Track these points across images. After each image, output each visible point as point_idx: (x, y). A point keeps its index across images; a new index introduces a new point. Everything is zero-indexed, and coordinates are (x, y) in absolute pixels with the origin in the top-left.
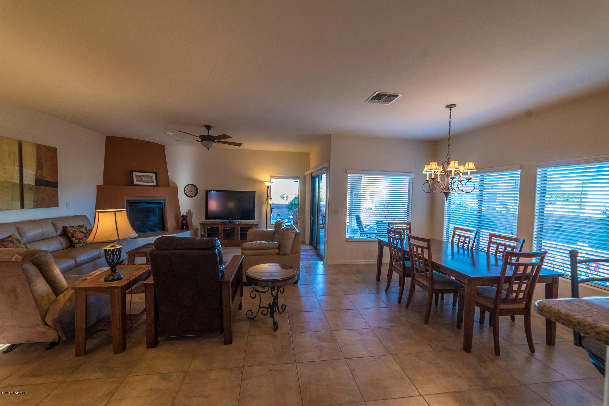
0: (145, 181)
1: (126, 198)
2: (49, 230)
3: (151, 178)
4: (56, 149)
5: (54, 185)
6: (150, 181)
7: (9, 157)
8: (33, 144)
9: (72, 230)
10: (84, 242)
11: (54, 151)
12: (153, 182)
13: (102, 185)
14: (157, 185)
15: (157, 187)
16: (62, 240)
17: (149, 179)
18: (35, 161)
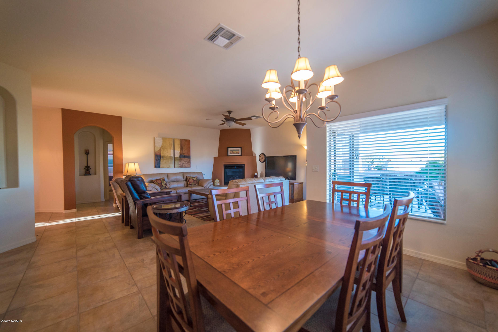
0: (235, 153)
1: (223, 164)
2: (180, 177)
3: (238, 151)
4: (190, 140)
5: (189, 157)
6: (238, 153)
7: (169, 146)
8: (179, 139)
9: (189, 178)
10: (192, 185)
11: (188, 141)
12: (239, 154)
13: (217, 156)
14: (241, 155)
15: (241, 156)
16: (185, 182)
17: (237, 152)
18: (180, 147)
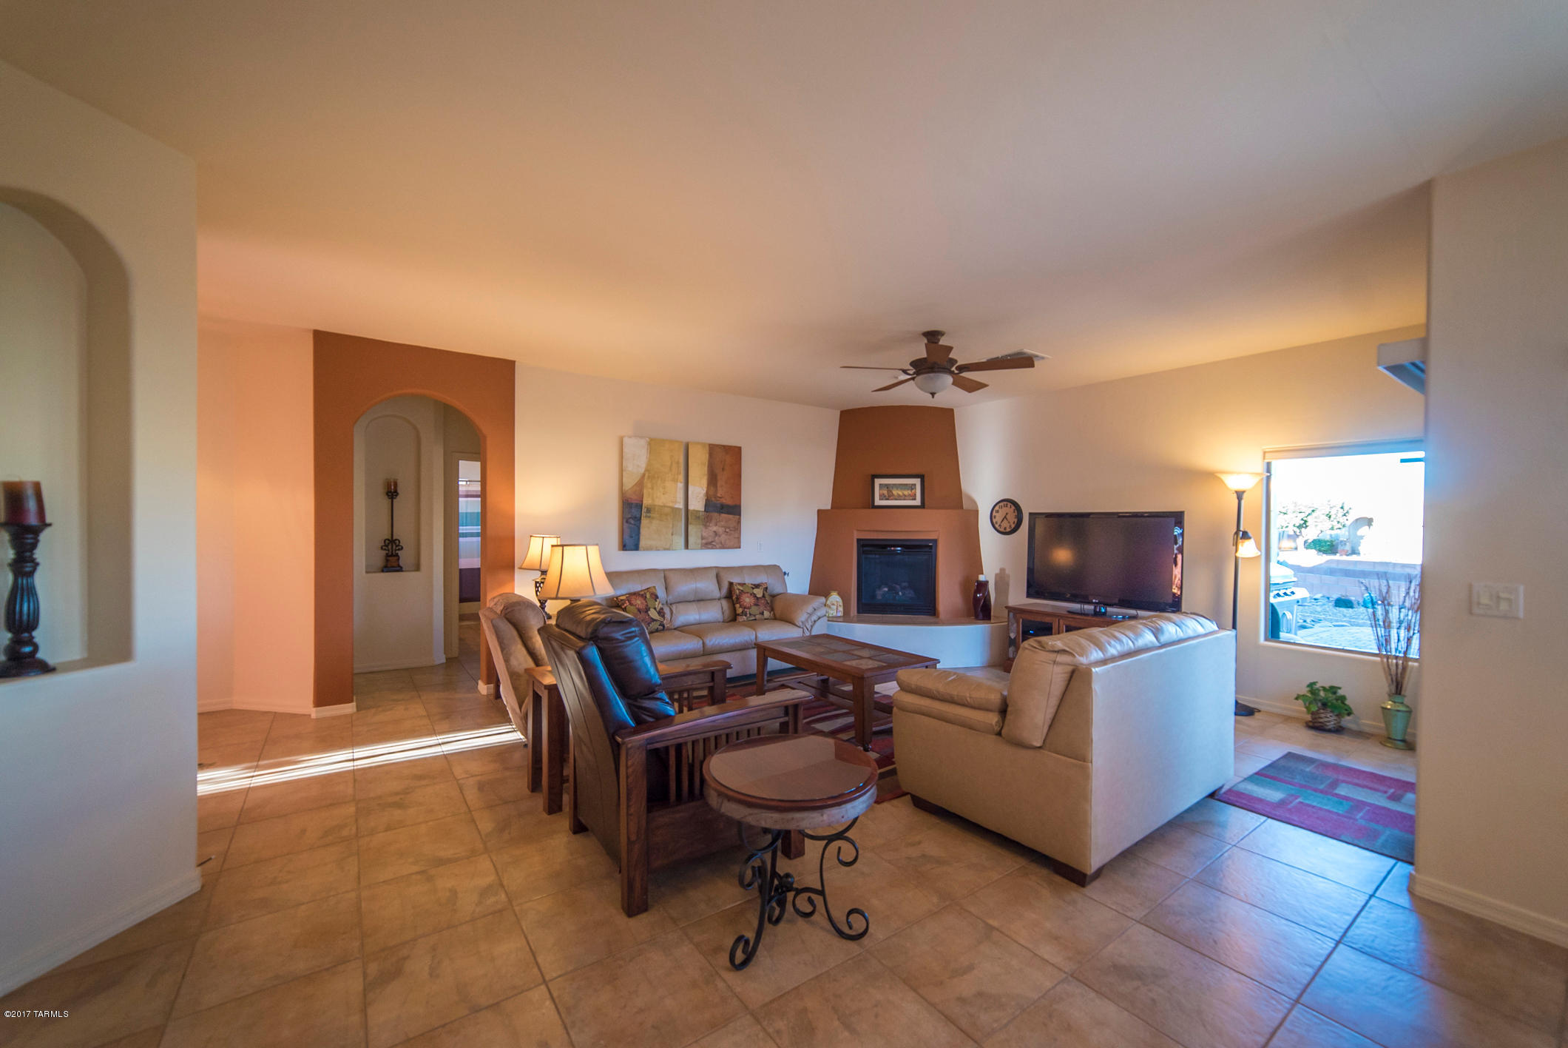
0: (899, 498)
1: (856, 535)
2: (708, 586)
3: (912, 489)
4: (739, 449)
5: (734, 510)
6: (910, 495)
7: (671, 469)
8: (703, 445)
9: (739, 589)
10: (750, 614)
11: (735, 453)
12: (915, 499)
13: (829, 507)
14: (923, 506)
15: (921, 510)
16: (725, 603)
17: (906, 493)
18: (706, 473)
